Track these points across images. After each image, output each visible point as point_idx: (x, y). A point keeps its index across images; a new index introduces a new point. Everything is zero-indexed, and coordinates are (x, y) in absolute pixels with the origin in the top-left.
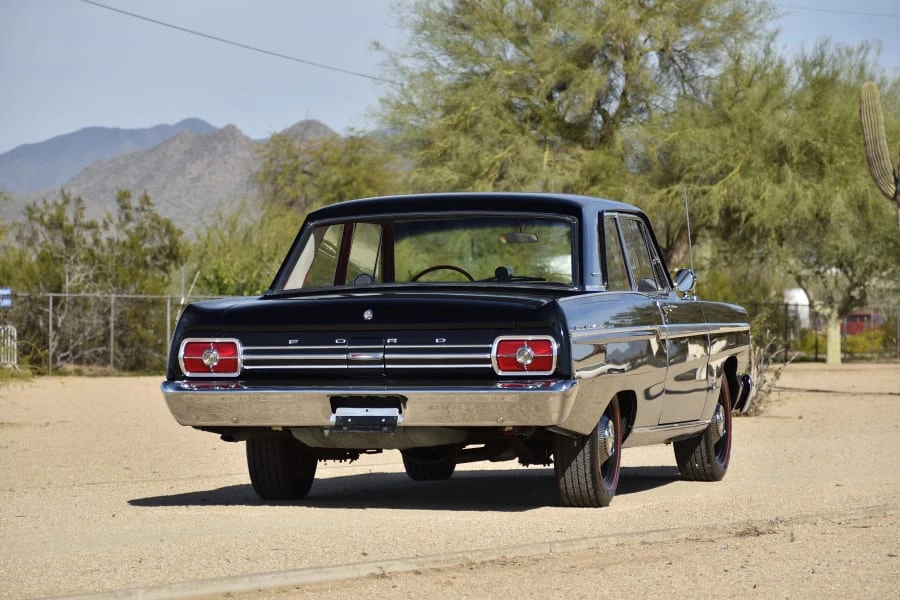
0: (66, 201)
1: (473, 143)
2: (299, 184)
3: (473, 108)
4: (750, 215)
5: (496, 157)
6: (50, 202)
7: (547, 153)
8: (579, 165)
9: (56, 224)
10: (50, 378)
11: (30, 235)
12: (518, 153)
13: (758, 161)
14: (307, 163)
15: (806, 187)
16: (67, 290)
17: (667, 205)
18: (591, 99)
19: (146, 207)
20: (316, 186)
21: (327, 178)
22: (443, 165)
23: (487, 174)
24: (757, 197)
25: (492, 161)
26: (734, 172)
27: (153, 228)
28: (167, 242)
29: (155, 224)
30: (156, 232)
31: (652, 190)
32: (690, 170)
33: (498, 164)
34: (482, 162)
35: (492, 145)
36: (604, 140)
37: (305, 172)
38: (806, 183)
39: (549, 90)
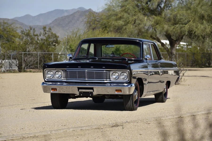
0: (31, 29)
1: (127, 15)
2: (96, 24)
3: (128, 6)
4: (195, 32)
5: (133, 18)
6: (27, 29)
7: (146, 17)
8: (154, 20)
9: (28, 35)
10: (23, 73)
11: (22, 37)
12: (139, 17)
13: (197, 19)
14: (98, 19)
15: (208, 25)
16: (27, 51)
17: (175, 30)
18: (157, 4)
19: (50, 31)
20: (100, 24)
21: (102, 22)
22: (120, 21)
23: (131, 22)
24: (196, 28)
25: (132, 19)
26: (191, 22)
27: (52, 36)
28: (55, 39)
29: (52, 35)
30: (52, 37)
31: (171, 26)
32: (180, 21)
33: (134, 20)
34: (130, 19)
35: (132, 15)
36: (160, 14)
37: (97, 21)
38: (209, 24)
39: (146, 2)
